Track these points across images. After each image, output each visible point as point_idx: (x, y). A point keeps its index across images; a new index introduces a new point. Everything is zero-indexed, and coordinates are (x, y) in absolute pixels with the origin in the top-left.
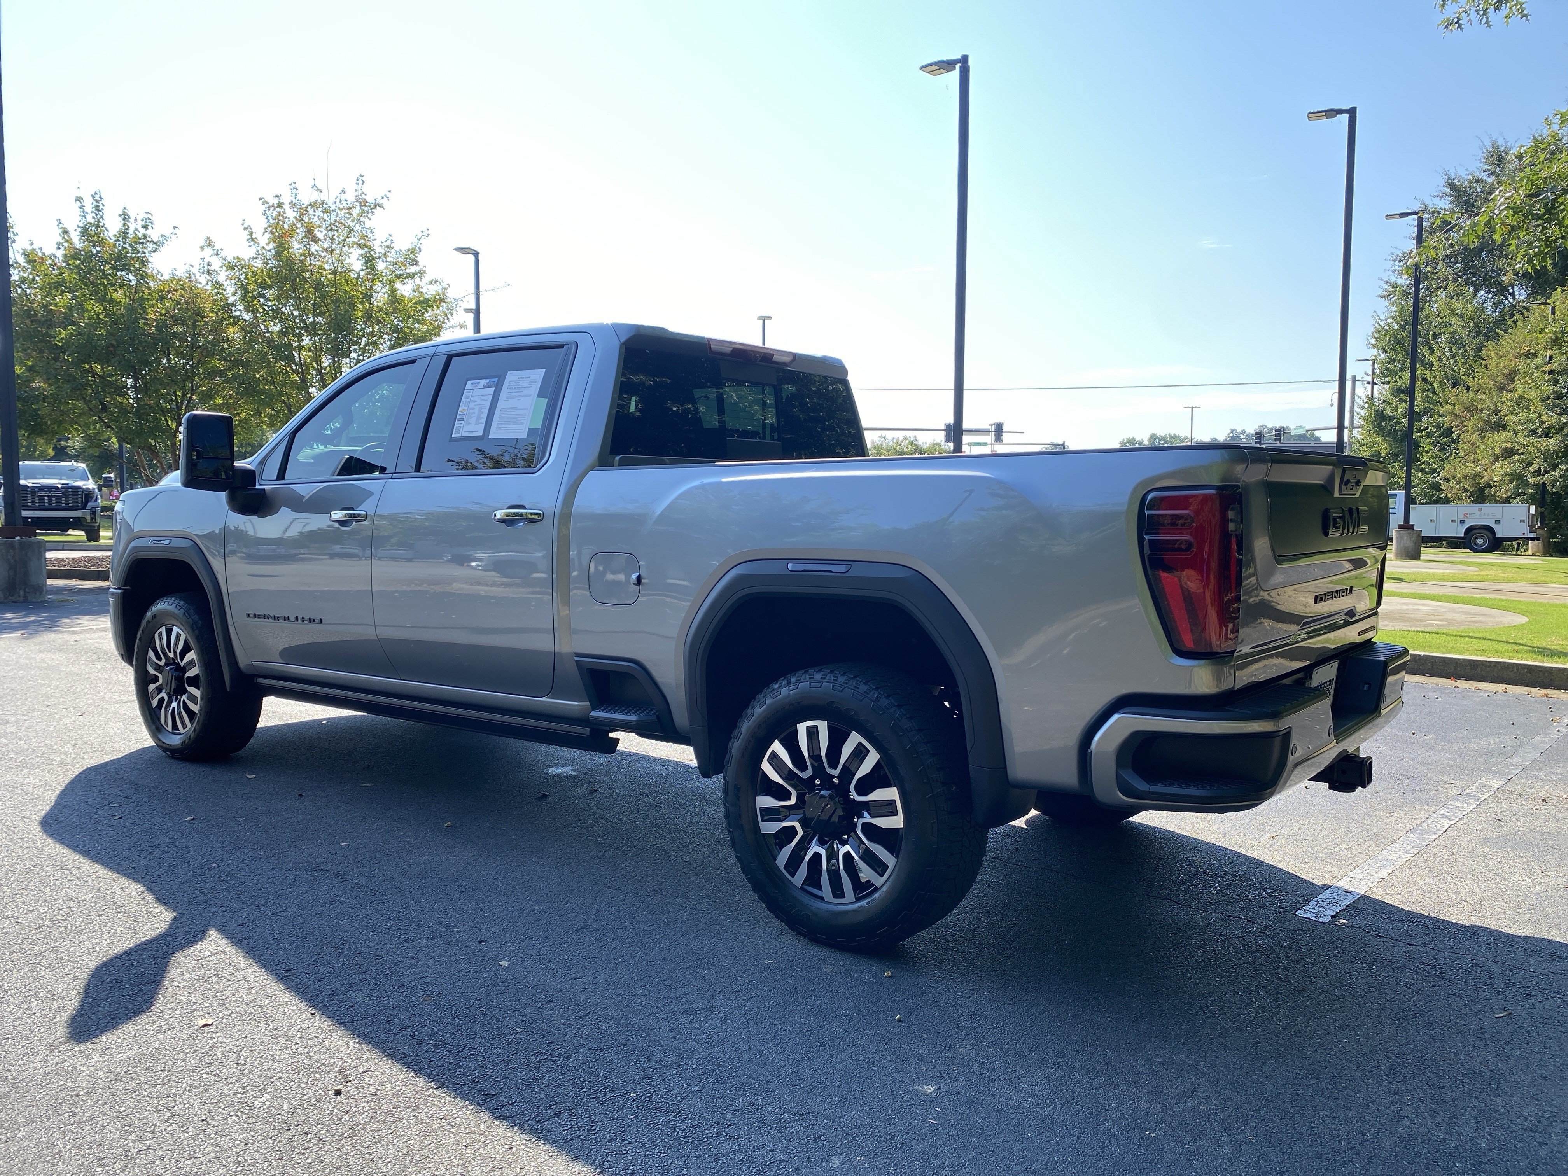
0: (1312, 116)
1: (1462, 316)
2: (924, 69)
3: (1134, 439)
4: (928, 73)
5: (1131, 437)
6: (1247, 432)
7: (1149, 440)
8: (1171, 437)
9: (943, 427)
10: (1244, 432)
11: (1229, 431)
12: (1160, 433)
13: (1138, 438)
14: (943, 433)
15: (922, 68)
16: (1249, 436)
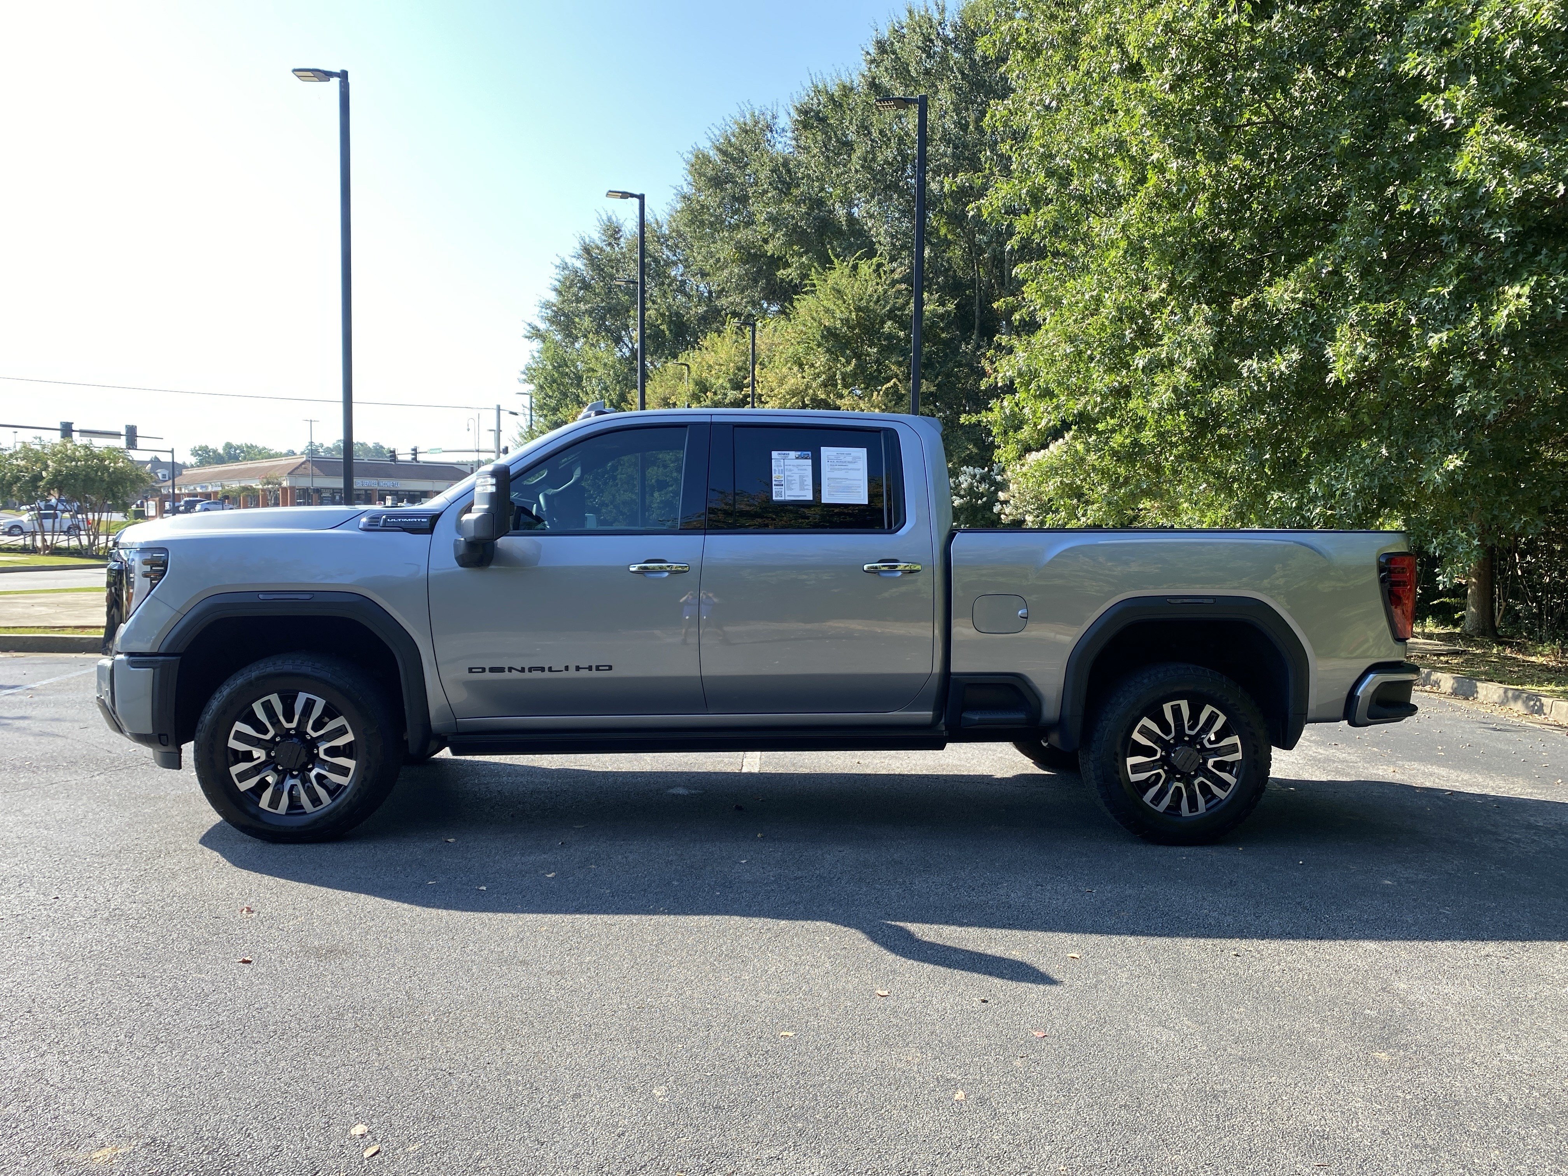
0: (611, 193)
1: (605, 365)
2: (297, 73)
3: (207, 447)
4: (298, 77)
5: (204, 445)
6: (325, 446)
7: (224, 449)
8: (248, 447)
9: (59, 427)
10: (322, 446)
11: (308, 444)
12: (236, 442)
13: (211, 446)
14: (59, 433)
15: (294, 71)
16: (328, 450)
